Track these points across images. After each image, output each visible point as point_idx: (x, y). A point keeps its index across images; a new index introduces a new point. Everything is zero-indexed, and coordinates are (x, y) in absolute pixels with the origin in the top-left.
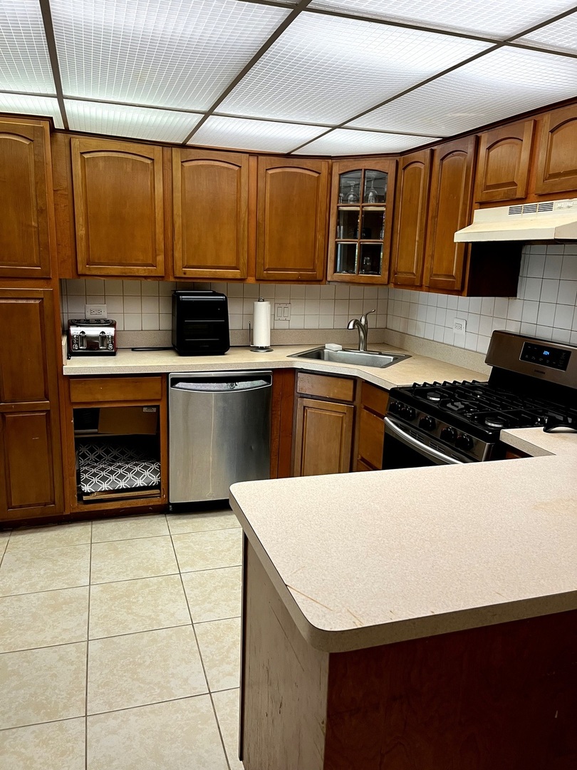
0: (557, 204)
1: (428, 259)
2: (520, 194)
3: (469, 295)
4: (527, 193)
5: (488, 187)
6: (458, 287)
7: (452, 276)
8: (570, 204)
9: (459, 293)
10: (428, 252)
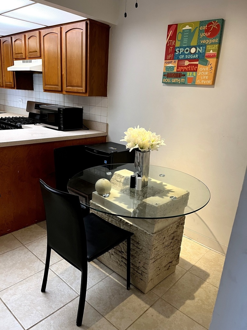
0: (33, 60)
1: (4, 77)
2: (24, 57)
3: (17, 89)
4: (26, 57)
5: (16, 54)
6: (13, 86)
7: (11, 83)
8: (35, 61)
9: (14, 88)
10: (3, 75)
